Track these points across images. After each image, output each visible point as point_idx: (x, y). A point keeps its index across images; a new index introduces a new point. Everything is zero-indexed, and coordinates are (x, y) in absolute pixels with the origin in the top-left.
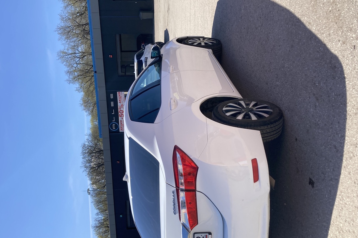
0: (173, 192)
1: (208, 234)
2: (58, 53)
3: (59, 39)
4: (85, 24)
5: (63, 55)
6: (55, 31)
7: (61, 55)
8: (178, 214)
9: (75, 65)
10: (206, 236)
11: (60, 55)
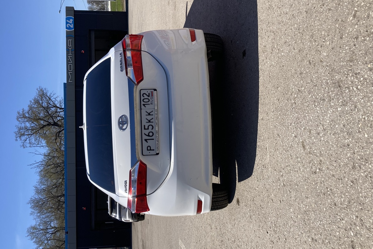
0: (121, 54)
1: (153, 90)
2: (28, 229)
3: (31, 214)
4: (60, 196)
5: (33, 231)
6: (28, 203)
7: (32, 231)
8: (124, 71)
9: (46, 242)
10: (152, 92)
11: (30, 231)
